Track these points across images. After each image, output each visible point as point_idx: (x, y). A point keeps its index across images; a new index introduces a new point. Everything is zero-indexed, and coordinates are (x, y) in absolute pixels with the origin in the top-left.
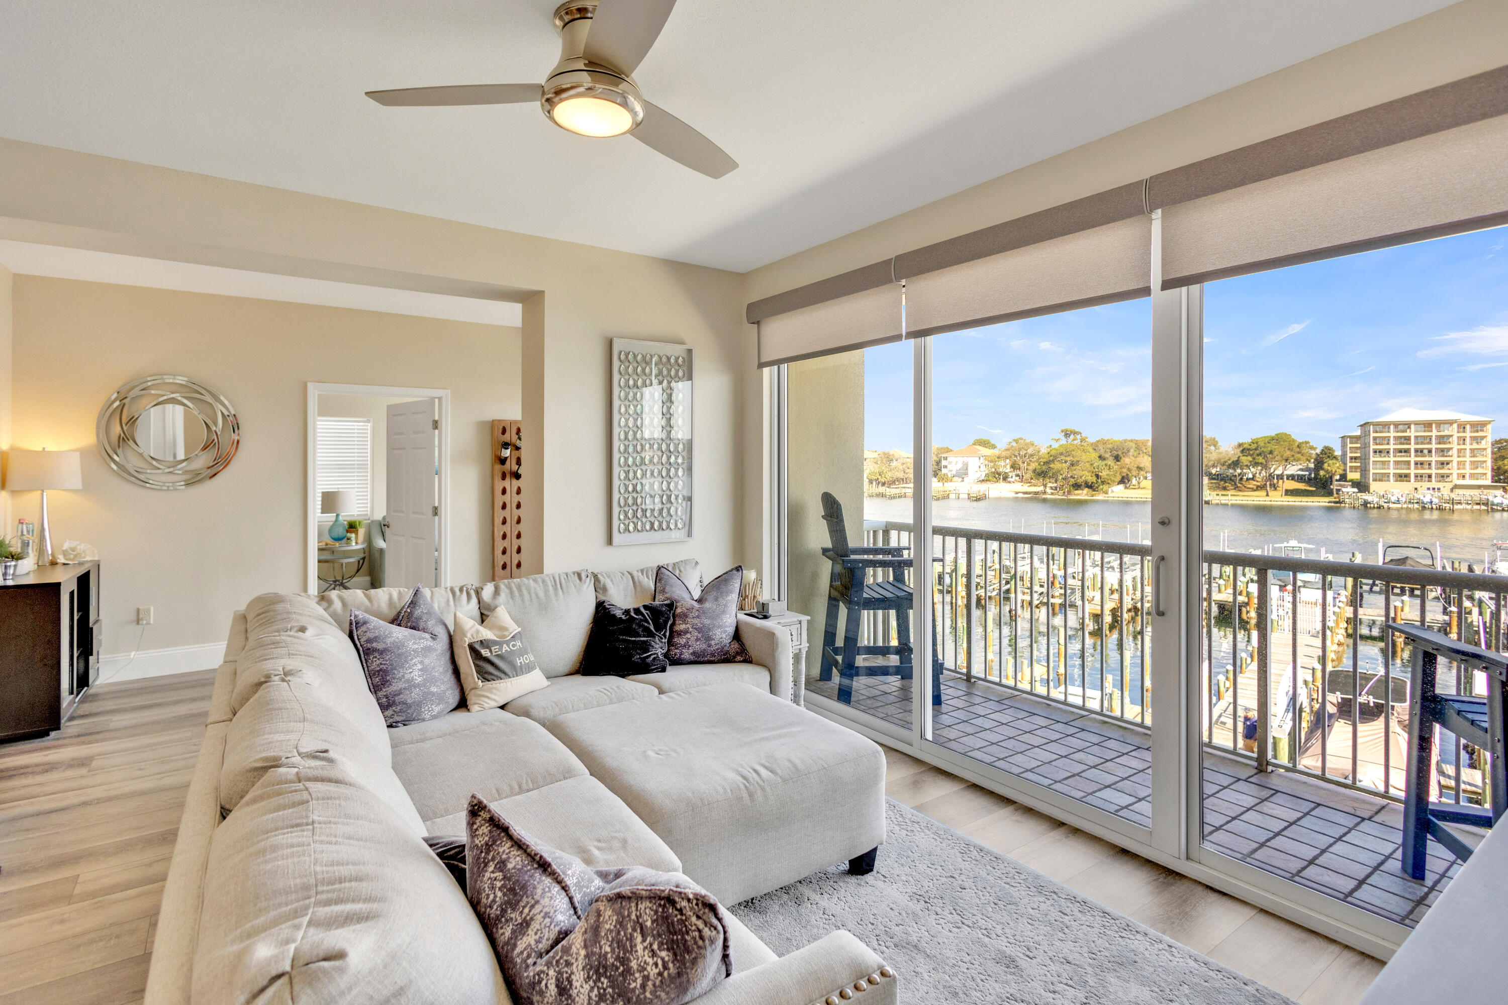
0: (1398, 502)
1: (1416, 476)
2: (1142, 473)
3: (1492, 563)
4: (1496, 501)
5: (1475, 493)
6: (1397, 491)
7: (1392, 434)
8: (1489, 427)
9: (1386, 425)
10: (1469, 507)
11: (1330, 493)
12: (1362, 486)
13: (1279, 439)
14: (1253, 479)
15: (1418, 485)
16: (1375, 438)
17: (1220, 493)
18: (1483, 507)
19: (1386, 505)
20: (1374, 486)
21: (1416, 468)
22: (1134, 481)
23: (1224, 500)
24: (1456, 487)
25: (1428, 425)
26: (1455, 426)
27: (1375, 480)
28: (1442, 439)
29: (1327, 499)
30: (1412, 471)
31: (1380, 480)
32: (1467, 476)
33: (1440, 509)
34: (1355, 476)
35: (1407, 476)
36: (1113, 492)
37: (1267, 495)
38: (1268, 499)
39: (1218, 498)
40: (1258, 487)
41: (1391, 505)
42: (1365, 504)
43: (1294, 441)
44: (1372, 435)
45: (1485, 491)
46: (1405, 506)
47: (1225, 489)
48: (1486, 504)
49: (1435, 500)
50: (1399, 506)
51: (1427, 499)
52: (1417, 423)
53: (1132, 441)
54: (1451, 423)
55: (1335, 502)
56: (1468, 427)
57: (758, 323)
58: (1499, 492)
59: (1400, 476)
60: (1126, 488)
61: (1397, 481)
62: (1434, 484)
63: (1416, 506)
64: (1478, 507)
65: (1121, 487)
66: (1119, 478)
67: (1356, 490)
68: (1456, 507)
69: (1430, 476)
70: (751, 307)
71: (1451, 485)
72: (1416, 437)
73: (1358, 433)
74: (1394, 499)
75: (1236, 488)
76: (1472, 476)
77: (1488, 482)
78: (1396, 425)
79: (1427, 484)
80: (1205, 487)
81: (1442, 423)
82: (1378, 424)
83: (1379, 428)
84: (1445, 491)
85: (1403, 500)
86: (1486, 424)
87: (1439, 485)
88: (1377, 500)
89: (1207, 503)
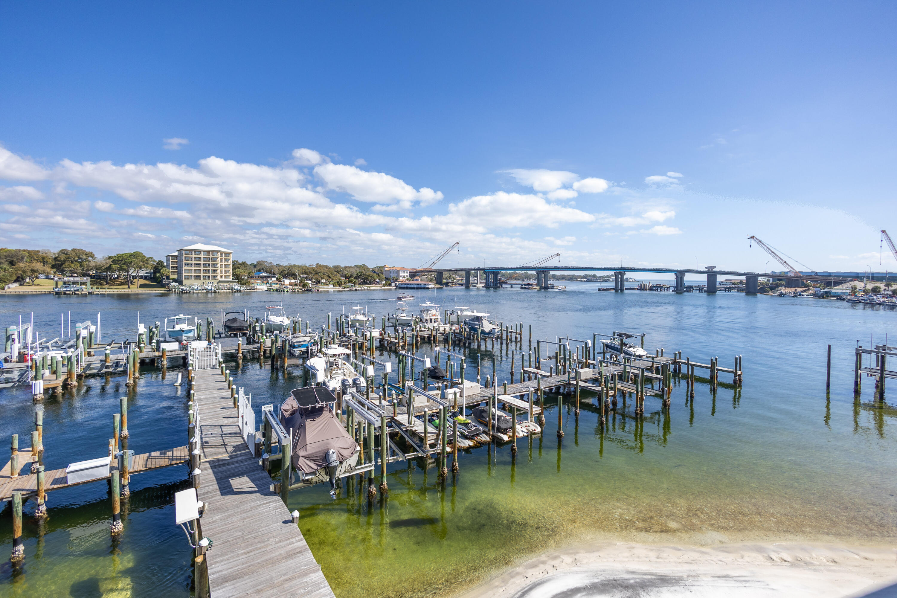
0: (197, 289)
1: (204, 277)
2: (36, 274)
3: (267, 316)
4: (236, 288)
5: (227, 284)
6: (197, 284)
7: (193, 256)
8: (231, 255)
9: (190, 251)
10: (226, 291)
11: (163, 286)
12: (179, 281)
13: (136, 255)
14: (117, 278)
15: (204, 281)
16: (185, 257)
17: (100, 287)
18: (231, 291)
19: (192, 291)
20: (185, 282)
21: (203, 273)
22: (28, 280)
23: (102, 291)
24: (220, 282)
25: (208, 252)
26: (219, 253)
27: (185, 279)
28: (214, 259)
29: (163, 289)
30: (202, 274)
31: (188, 279)
32: (224, 277)
33: (215, 292)
34: (175, 276)
35: (200, 276)
36: (9, 288)
37: (129, 287)
38: (129, 290)
39: (98, 290)
40: (121, 282)
41: (195, 291)
42: (183, 290)
43: (144, 256)
44: (184, 256)
45: (231, 284)
46: (200, 291)
47: (101, 284)
48: (232, 289)
49: (213, 288)
50: (198, 291)
51: (209, 288)
52: (204, 251)
53: (24, 251)
54: (217, 252)
55: (167, 291)
56: (224, 254)
58: (236, 284)
59: (197, 276)
60: (21, 285)
61: (195, 279)
62: (211, 281)
63: (205, 291)
64: (229, 291)
65: (16, 285)
66: (14, 278)
67: (176, 284)
68: (221, 291)
69: (209, 277)
71: (217, 281)
72: (204, 258)
73: (176, 254)
74: (196, 288)
76: (226, 277)
77: (231, 279)
78: (195, 251)
79: (208, 281)
80: (89, 284)
81: (214, 252)
82: (186, 250)
83: (187, 252)
84: (215, 284)
85: (200, 288)
86: (230, 253)
87: (213, 281)
88: (188, 289)
89: (90, 293)
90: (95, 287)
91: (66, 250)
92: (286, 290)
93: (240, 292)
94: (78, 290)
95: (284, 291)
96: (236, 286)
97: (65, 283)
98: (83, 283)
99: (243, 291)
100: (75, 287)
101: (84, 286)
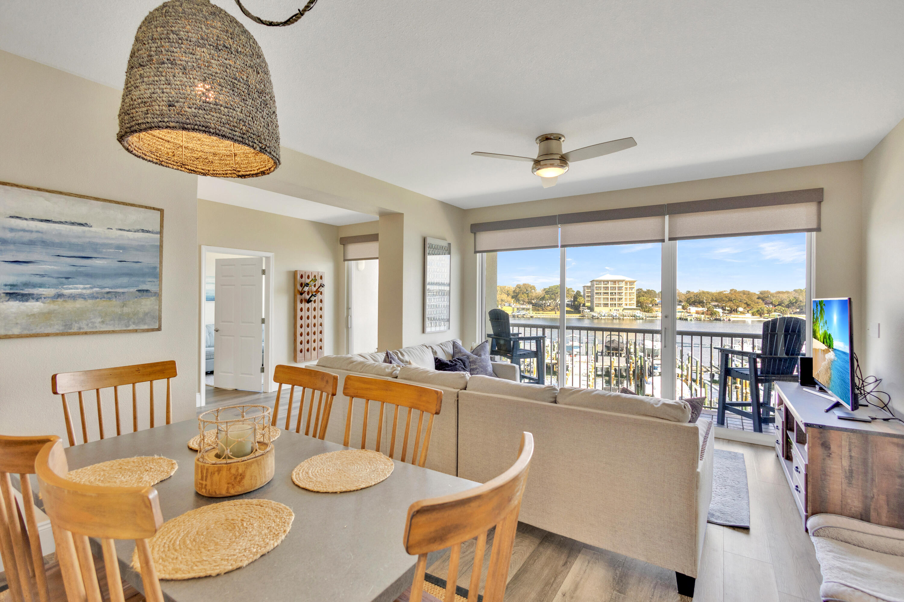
0: (604, 316)
1: (611, 304)
2: (503, 303)
4: (638, 315)
5: (631, 311)
6: (604, 311)
7: (602, 286)
8: (635, 283)
9: (600, 281)
10: (629, 318)
11: (579, 312)
12: (591, 309)
14: (549, 306)
15: (611, 308)
16: (596, 287)
17: (537, 312)
18: (634, 318)
19: (600, 317)
20: (596, 309)
21: (611, 301)
23: (539, 316)
24: (624, 309)
25: (614, 282)
26: (624, 282)
27: (596, 306)
28: (620, 288)
29: (579, 315)
30: (609, 302)
31: (598, 306)
32: (628, 304)
33: (619, 319)
34: (588, 304)
35: (607, 304)
37: (556, 313)
38: (556, 315)
39: (536, 315)
40: (551, 309)
41: (603, 318)
42: (593, 316)
43: (567, 288)
44: (595, 286)
45: (634, 311)
46: (607, 318)
47: (538, 310)
48: (634, 316)
49: (618, 315)
50: (605, 318)
51: (614, 315)
52: (611, 281)
54: (622, 281)
55: (582, 316)
56: (628, 283)
57: (475, 234)
58: (639, 311)
59: (605, 304)
61: (604, 306)
62: (617, 308)
63: (611, 318)
64: (631, 318)
67: (589, 311)
68: (625, 318)
69: (615, 304)
70: (472, 225)
71: (622, 308)
72: (611, 287)
73: (589, 284)
74: (603, 315)
75: (543, 310)
76: (630, 304)
77: (635, 307)
78: (604, 281)
79: (614, 308)
80: (531, 310)
81: (619, 281)
82: (597, 281)
83: (597, 283)
84: (621, 311)
85: (606, 315)
86: (634, 282)
87: (619, 308)
88: (597, 315)
89: (532, 317)
90: (534, 313)
91: (519, 285)
92: (689, 319)
93: (642, 319)
94: (524, 315)
95: (686, 320)
96: (639, 313)
97: (518, 309)
98: (528, 309)
99: (645, 318)
100: (524, 312)
101: (528, 312)
